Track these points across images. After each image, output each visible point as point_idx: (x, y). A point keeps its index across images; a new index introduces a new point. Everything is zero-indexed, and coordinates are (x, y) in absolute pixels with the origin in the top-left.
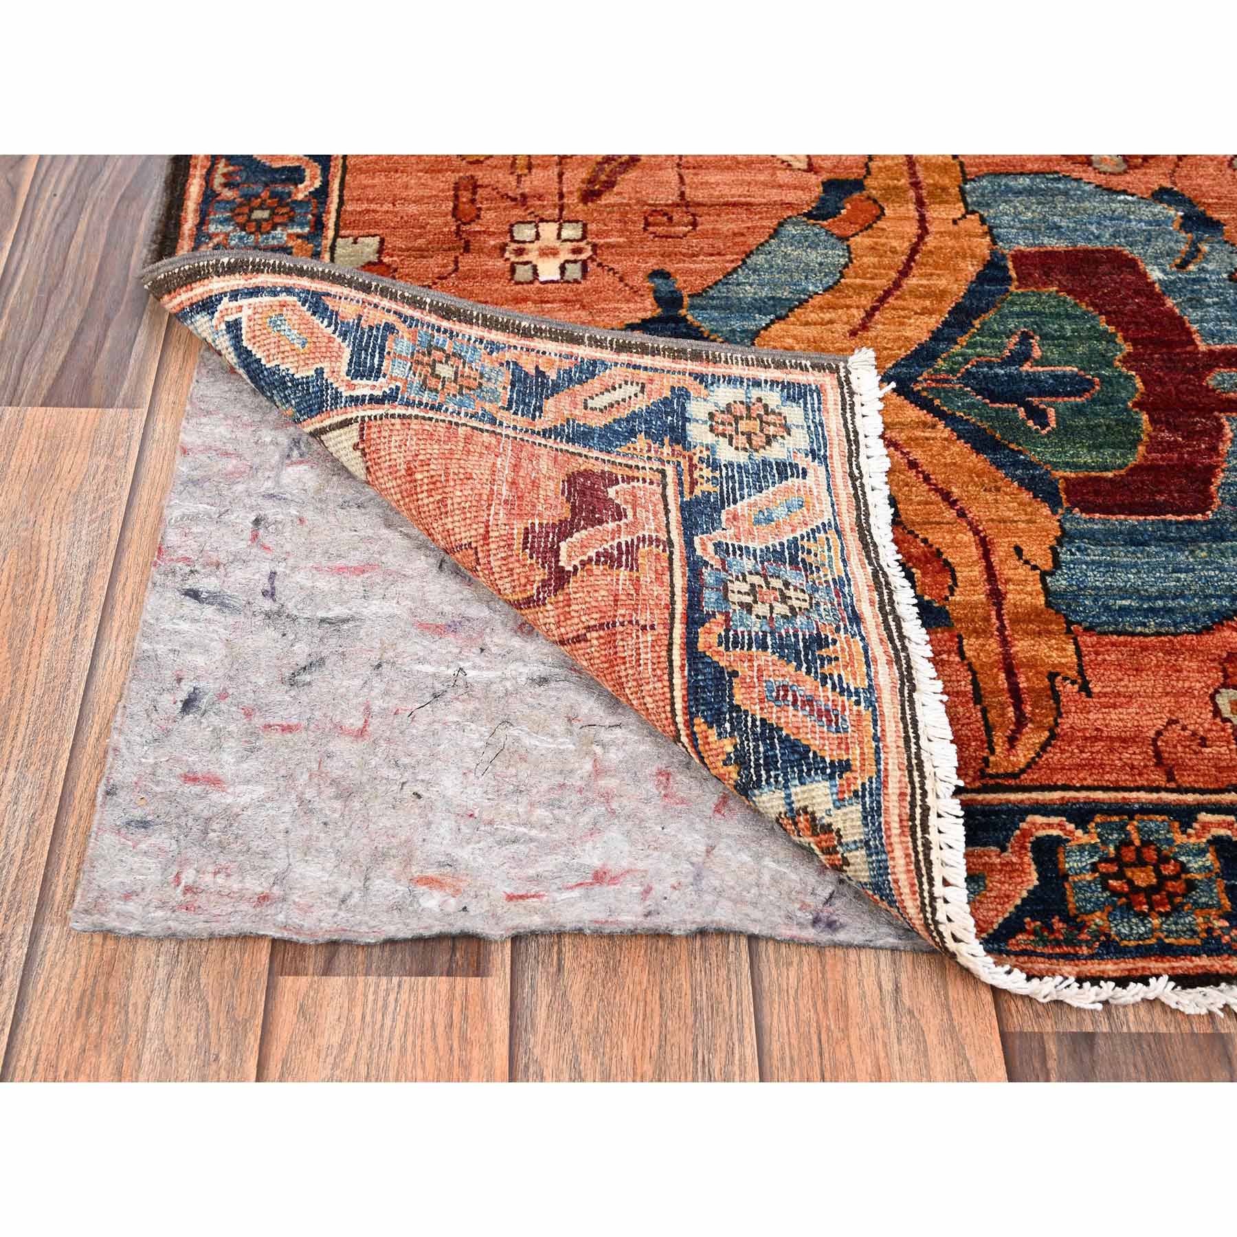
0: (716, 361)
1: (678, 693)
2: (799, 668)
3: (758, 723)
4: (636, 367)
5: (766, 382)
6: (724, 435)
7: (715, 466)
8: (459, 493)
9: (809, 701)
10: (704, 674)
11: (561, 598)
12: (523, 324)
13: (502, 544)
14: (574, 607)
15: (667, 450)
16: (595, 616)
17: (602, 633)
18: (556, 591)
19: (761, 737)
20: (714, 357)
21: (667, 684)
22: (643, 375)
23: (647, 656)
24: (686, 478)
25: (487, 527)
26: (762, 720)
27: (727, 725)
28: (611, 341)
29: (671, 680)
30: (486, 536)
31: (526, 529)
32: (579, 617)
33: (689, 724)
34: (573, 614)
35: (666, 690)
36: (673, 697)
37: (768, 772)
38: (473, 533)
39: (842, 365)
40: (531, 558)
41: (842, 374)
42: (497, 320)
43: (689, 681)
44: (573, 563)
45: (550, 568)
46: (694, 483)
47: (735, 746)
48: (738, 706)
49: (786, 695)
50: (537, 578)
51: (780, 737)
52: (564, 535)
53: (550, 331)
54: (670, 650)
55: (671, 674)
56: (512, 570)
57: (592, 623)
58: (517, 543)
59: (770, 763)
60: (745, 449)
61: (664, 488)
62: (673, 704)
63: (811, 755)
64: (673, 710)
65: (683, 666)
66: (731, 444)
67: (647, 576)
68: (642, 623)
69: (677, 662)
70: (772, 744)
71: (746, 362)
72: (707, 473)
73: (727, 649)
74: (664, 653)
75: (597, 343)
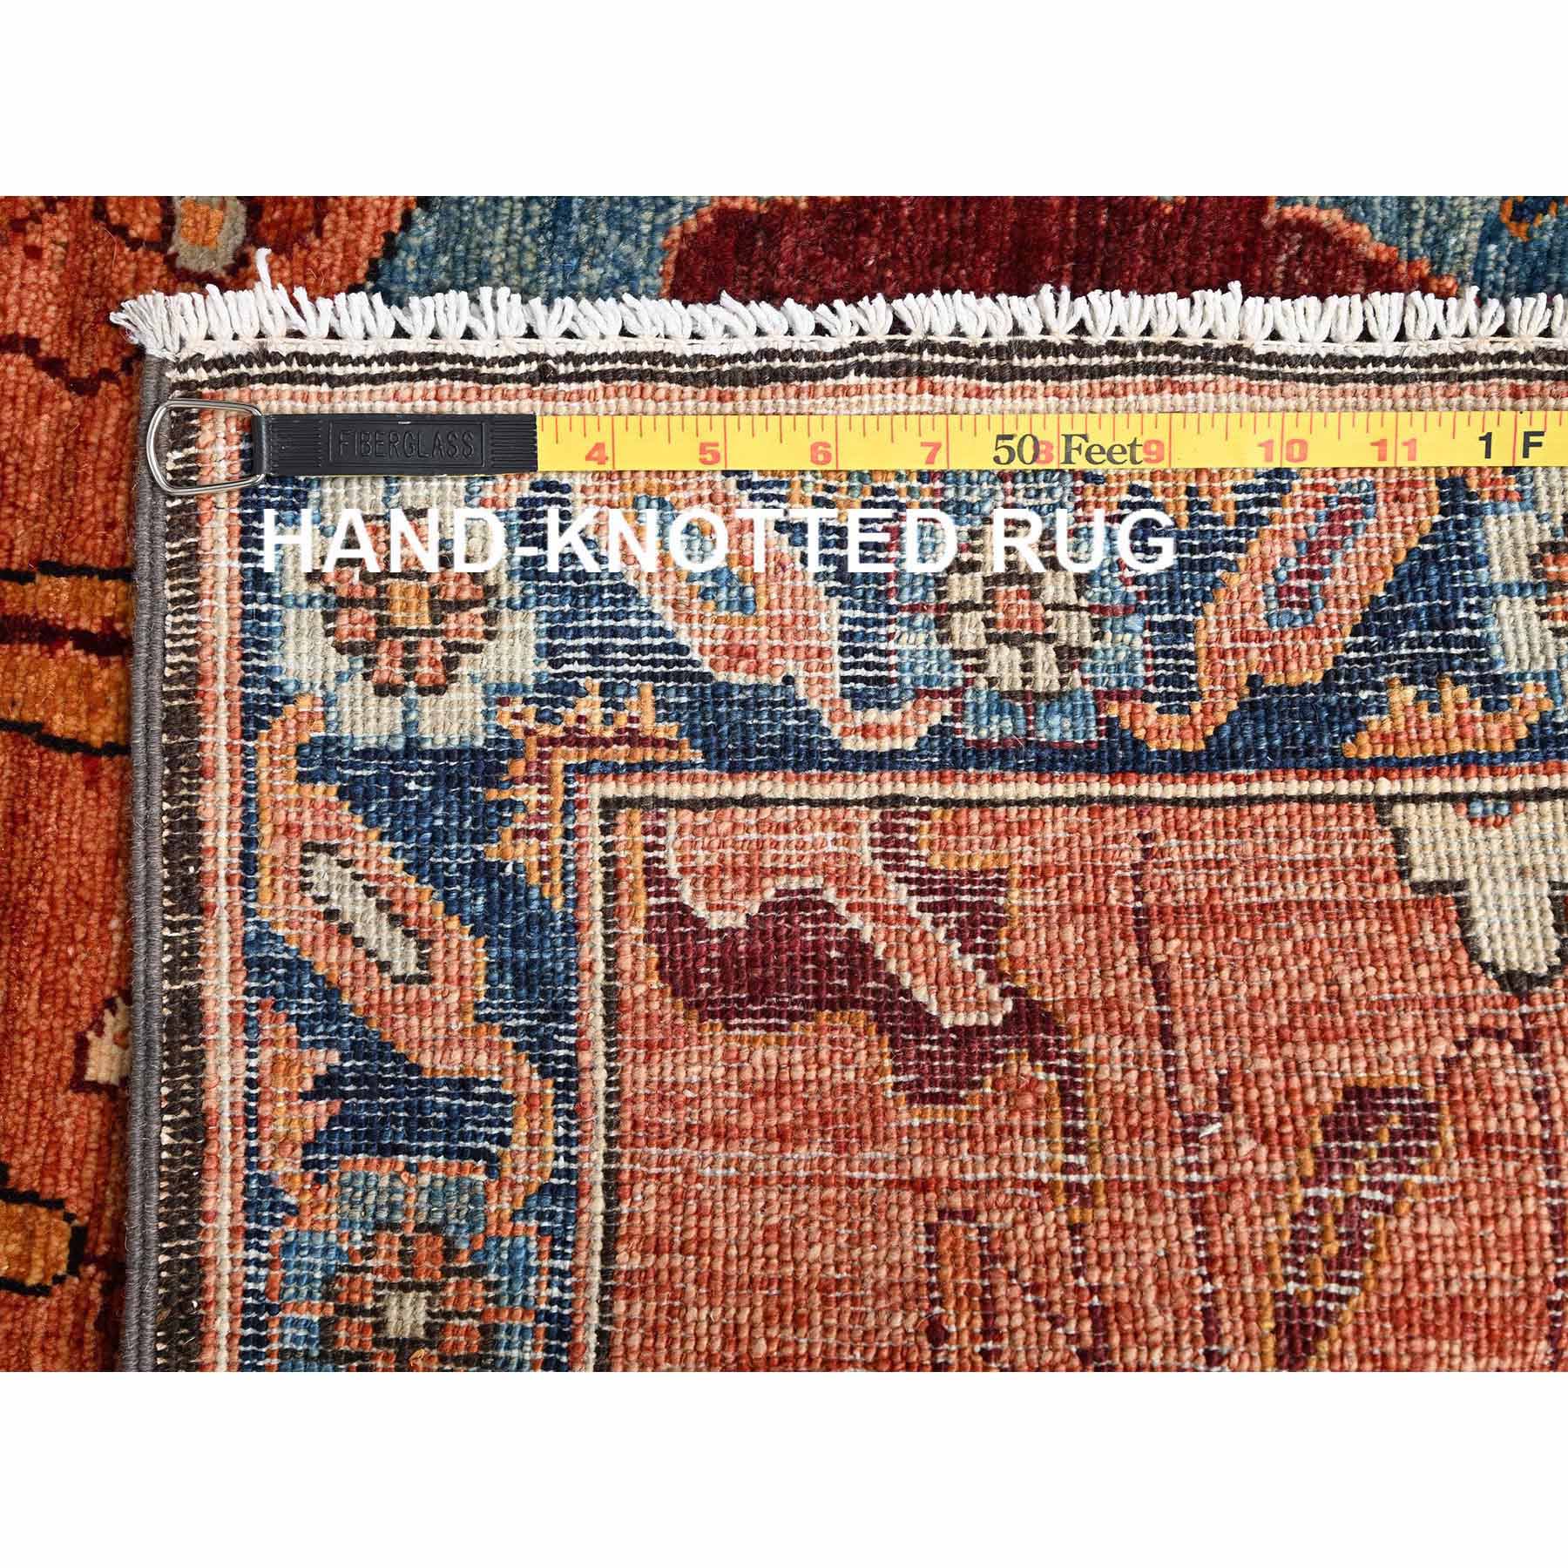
0: (193, 677)
1: (1294, 788)
2: (1230, 566)
3: (1360, 639)
4: (249, 863)
5: (244, 558)
6: (450, 664)
7: (560, 690)
8: (816, 1251)
9: (1311, 549)
10: (1256, 738)
11: (1074, 1018)
12: (166, 1140)
13: (941, 1149)
14: (1096, 991)
15: (529, 795)
16: (1119, 947)
17: (1156, 932)
18: (1058, 1031)
19: (1389, 636)
20: (182, 678)
21: (1270, 808)
22: (271, 848)
23: (1212, 848)
24: (620, 754)
25: (900, 1184)
26: (1355, 633)
27: (1364, 695)
28: (173, 926)
29: (1264, 801)
30: (921, 1186)
31: (911, 1100)
32: (1117, 978)
33: (1354, 769)
34: (1110, 992)
35: (1283, 809)
36: (1300, 799)
37: (1459, 624)
38: (908, 1214)
39: (173, 375)
40: (981, 1084)
41: (202, 375)
42: (168, 1203)
43: (1271, 766)
44: (995, 996)
45: (1006, 1044)
46: (633, 738)
47: (1403, 682)
48: (1326, 675)
49: (1299, 591)
50: (1027, 1069)
51: (1391, 602)
52: (921, 1020)
53: (170, 1073)
54: (1202, 804)
55: (1252, 800)
56: (999, 1130)
57: (1133, 951)
58: (941, 1115)
59: (1441, 619)
60: (489, 618)
61: (668, 803)
62: (1314, 799)
63: (1427, 547)
64: (1325, 799)
65: (1236, 780)
66: (476, 649)
67: (1020, 852)
68: (1138, 857)
69: (1230, 790)
70: (1405, 614)
71: (190, 602)
72: (591, 707)
73: (1192, 697)
74: (1208, 814)
75: (187, 960)
